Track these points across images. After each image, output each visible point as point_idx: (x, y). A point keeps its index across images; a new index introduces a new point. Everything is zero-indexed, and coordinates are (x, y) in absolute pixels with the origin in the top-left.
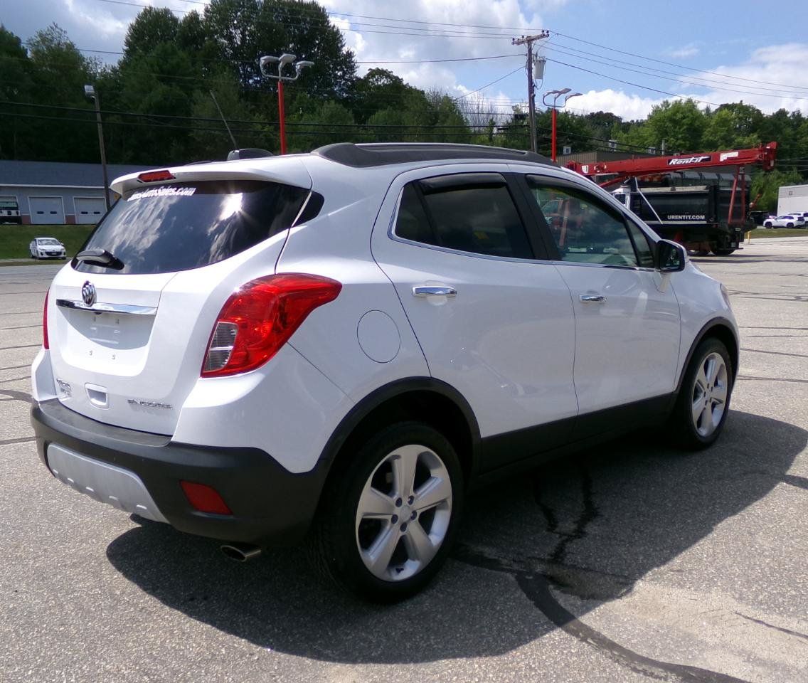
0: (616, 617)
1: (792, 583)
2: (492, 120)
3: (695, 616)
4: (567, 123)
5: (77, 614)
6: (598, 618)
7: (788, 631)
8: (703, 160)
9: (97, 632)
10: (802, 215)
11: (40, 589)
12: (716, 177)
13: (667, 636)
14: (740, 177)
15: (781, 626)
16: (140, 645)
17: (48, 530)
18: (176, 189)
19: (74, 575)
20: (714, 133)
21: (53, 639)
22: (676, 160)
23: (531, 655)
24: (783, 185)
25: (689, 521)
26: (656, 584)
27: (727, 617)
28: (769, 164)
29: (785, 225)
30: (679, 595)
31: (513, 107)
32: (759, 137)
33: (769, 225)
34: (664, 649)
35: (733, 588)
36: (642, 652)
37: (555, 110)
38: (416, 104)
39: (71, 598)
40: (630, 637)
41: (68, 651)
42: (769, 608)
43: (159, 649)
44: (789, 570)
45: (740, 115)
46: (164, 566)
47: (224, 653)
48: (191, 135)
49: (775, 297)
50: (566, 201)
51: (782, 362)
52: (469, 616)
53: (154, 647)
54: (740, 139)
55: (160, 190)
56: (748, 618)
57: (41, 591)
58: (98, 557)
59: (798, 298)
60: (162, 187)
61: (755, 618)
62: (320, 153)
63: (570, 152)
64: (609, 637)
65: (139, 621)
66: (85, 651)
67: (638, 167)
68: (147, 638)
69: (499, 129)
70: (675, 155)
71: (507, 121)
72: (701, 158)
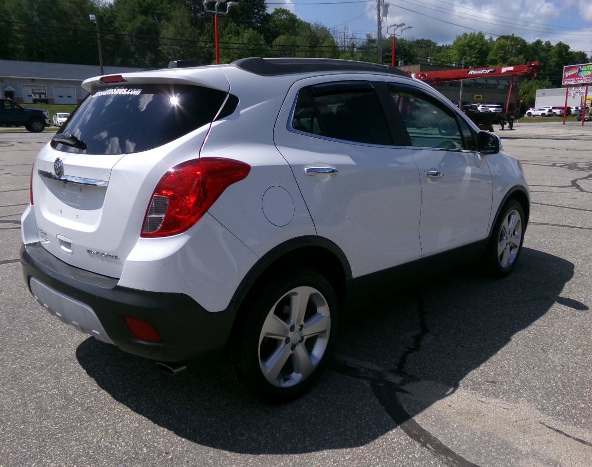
0: (448, 423)
1: (580, 396)
2: (353, 43)
3: (508, 424)
4: (401, 46)
5: (36, 413)
6: (433, 423)
7: (583, 442)
8: (490, 72)
9: (49, 430)
10: (551, 108)
11: (12, 389)
12: (497, 83)
13: (489, 443)
14: (514, 83)
15: (576, 436)
16: (80, 443)
17: (27, 336)
18: (127, 89)
19: (40, 376)
20: (496, 55)
21: (13, 437)
22: (473, 71)
23: (384, 459)
24: (538, 88)
25: (497, 338)
26: (476, 393)
27: (533, 427)
28: (534, 75)
29: (540, 114)
30: (495, 404)
31: (367, 35)
32: (524, 58)
33: (530, 114)
34: (488, 456)
35: (536, 400)
36: (470, 458)
37: (395, 37)
38: (306, 31)
39: (34, 398)
40: (460, 443)
41: (24, 448)
42: (566, 419)
43: (95, 447)
44: (577, 385)
45: (513, 43)
46: (109, 369)
47: (145, 452)
48: (159, 48)
49: (538, 163)
50: (401, 96)
51: (550, 211)
52: (335, 419)
53: (92, 446)
54: (512, 59)
55: (115, 90)
56: (550, 428)
57: (12, 391)
58: (61, 360)
59: (554, 165)
60: (117, 88)
61: (556, 428)
62: (236, 65)
63: (403, 65)
64: (443, 443)
65: (83, 420)
66: (36, 449)
67: (448, 75)
68: (87, 437)
69: (358, 49)
70: (470, 67)
71: (363, 44)
72: (489, 70)
